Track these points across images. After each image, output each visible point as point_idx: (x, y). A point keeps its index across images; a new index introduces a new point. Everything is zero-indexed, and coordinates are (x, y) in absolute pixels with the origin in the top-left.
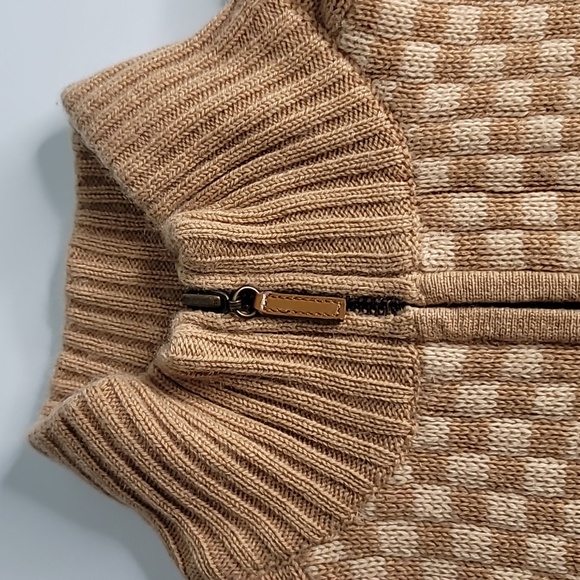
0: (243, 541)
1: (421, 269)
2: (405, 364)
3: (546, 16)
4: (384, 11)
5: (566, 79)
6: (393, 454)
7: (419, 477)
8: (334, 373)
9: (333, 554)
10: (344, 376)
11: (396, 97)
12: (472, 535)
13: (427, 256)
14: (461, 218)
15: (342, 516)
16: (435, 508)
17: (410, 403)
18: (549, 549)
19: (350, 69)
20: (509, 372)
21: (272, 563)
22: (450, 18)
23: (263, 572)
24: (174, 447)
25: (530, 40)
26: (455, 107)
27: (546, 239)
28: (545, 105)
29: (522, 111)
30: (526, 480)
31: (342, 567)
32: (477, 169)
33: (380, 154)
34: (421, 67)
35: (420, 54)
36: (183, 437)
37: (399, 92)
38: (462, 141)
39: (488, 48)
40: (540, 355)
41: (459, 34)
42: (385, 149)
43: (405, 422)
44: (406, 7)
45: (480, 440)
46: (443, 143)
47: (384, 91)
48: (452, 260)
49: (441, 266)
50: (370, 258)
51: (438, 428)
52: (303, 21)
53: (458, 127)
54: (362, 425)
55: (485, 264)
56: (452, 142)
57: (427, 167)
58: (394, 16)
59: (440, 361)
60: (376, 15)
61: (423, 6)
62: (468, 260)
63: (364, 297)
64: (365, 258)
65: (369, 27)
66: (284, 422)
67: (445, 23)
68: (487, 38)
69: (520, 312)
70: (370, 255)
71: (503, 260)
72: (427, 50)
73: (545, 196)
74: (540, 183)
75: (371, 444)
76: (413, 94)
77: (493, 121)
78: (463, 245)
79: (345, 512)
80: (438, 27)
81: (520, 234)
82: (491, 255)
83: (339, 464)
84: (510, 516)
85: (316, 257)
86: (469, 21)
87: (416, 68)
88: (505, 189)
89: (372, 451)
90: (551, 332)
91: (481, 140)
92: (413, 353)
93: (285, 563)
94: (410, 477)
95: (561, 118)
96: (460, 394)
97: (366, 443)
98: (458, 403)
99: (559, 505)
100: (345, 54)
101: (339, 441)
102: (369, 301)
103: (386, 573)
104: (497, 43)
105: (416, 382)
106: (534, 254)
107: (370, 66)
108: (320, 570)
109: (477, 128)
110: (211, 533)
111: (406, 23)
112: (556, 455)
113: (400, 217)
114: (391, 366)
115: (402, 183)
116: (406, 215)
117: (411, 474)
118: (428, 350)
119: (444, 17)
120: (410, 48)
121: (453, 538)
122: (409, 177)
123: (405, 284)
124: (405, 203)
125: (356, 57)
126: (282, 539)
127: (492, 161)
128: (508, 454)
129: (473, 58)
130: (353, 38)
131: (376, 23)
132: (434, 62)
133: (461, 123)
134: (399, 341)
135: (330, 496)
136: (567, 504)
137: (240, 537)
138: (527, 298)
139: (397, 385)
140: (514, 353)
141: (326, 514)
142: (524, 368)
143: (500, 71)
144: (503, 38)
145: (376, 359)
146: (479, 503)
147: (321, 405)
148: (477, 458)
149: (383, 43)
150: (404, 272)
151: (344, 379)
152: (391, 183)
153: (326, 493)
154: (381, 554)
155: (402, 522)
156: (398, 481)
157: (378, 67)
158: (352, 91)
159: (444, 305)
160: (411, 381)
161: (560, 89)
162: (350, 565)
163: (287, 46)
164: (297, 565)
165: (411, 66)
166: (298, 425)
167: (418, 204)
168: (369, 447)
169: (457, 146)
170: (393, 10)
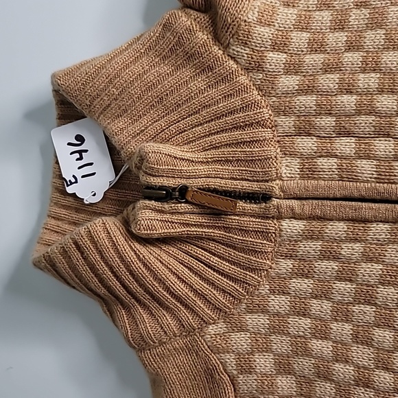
0: (170, 320)
1: (281, 179)
2: (271, 231)
3: (346, 38)
4: (255, 35)
5: (357, 74)
6: (259, 279)
7: (272, 292)
8: (230, 235)
9: (220, 329)
10: (236, 237)
11: (262, 82)
12: (300, 321)
13: (284, 171)
14: (302, 151)
15: (227, 310)
16: (280, 308)
17: (271, 252)
18: (343, 330)
19: (236, 66)
20: (328, 236)
21: (184, 334)
22: (292, 39)
23: (178, 338)
24: (138, 262)
25: (337, 52)
26: (295, 89)
27: (349, 164)
28: (346, 89)
29: (333, 92)
30: (333, 293)
31: (225, 336)
32: (310, 124)
33: (256, 114)
34: (276, 66)
35: (275, 59)
36: (144, 256)
37: (265, 80)
38: (301, 107)
39: (313, 56)
40: (345, 227)
41: (297, 48)
42: (258, 111)
43: (268, 262)
44: (267, 33)
45: (309, 272)
46: (290, 108)
47: (255, 78)
48: (298, 174)
49: (292, 177)
50: (253, 171)
51: (286, 265)
52: (208, 38)
53: (298, 100)
54: (243, 263)
55: (316, 176)
56: (295, 108)
57: (282, 121)
58: (261, 38)
59: (290, 229)
60: (250, 37)
61: (276, 33)
62: (307, 174)
63: (248, 193)
64: (250, 171)
65: (246, 44)
66: (200, 256)
67: (289, 42)
68: (313, 50)
69: (335, 203)
70: (253, 170)
71: (327, 175)
72: (279, 56)
73: (348, 139)
74: (344, 133)
75: (248, 273)
76: (272, 81)
77: (317, 97)
78: (304, 165)
79: (229, 308)
80: (285, 44)
81: (336, 160)
82: (320, 172)
83: (228, 282)
84: (322, 312)
85: (222, 169)
86: (302, 41)
87: (273, 67)
88: (326, 135)
89: (248, 276)
90: (351, 214)
91: (311, 108)
92: (275, 225)
93: (191, 334)
94: (267, 291)
95: (355, 97)
96: (300, 247)
97: (245, 272)
98: (298, 252)
99: (350, 307)
100: (232, 58)
101: (230, 270)
102: (251, 195)
103: (250, 341)
104: (319, 53)
105: (275, 241)
106: (343, 172)
107: (247, 65)
108: (212, 337)
109: (309, 101)
110: (151, 314)
111: (267, 42)
112: (350, 281)
113: (269, 149)
114: (263, 232)
115: (269, 130)
116: (272, 148)
117: (268, 290)
118: (284, 223)
119: (288, 39)
120: (270, 55)
121: (289, 323)
122: (273, 127)
123: (272, 187)
124: (271, 141)
125: (239, 60)
126: (192, 321)
127: (318, 119)
128: (324, 279)
129: (305, 62)
130: (237, 49)
131: (250, 41)
132: (283, 64)
133: (299, 97)
134: (268, 218)
135: (221, 299)
136: (354, 306)
137: (168, 318)
138: (339, 196)
139: (265, 242)
140: (331, 225)
141: (218, 309)
142: (336, 234)
143: (320, 69)
144: (321, 51)
145: (255, 228)
146: (306, 305)
147: (222, 249)
148: (306, 281)
149: (254, 52)
150: (272, 180)
151: (236, 238)
152: (263, 130)
153: (219, 297)
154: (248, 331)
155: (260, 314)
156: (261, 293)
157: (252, 65)
158: (238, 79)
159: (294, 198)
160: (273, 240)
161: (354, 80)
162: (230, 336)
163: (198, 54)
164: (198, 335)
165: (270, 65)
166: (208, 259)
167: (278, 142)
168: (247, 274)
169: (298, 111)
170: (259, 34)
